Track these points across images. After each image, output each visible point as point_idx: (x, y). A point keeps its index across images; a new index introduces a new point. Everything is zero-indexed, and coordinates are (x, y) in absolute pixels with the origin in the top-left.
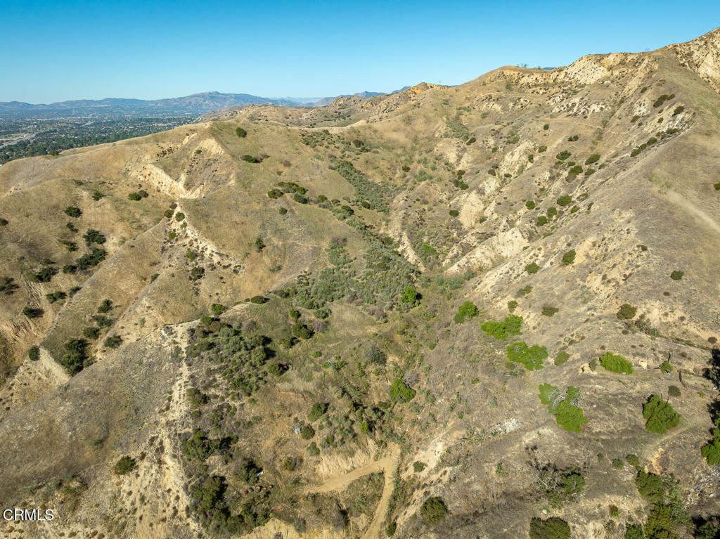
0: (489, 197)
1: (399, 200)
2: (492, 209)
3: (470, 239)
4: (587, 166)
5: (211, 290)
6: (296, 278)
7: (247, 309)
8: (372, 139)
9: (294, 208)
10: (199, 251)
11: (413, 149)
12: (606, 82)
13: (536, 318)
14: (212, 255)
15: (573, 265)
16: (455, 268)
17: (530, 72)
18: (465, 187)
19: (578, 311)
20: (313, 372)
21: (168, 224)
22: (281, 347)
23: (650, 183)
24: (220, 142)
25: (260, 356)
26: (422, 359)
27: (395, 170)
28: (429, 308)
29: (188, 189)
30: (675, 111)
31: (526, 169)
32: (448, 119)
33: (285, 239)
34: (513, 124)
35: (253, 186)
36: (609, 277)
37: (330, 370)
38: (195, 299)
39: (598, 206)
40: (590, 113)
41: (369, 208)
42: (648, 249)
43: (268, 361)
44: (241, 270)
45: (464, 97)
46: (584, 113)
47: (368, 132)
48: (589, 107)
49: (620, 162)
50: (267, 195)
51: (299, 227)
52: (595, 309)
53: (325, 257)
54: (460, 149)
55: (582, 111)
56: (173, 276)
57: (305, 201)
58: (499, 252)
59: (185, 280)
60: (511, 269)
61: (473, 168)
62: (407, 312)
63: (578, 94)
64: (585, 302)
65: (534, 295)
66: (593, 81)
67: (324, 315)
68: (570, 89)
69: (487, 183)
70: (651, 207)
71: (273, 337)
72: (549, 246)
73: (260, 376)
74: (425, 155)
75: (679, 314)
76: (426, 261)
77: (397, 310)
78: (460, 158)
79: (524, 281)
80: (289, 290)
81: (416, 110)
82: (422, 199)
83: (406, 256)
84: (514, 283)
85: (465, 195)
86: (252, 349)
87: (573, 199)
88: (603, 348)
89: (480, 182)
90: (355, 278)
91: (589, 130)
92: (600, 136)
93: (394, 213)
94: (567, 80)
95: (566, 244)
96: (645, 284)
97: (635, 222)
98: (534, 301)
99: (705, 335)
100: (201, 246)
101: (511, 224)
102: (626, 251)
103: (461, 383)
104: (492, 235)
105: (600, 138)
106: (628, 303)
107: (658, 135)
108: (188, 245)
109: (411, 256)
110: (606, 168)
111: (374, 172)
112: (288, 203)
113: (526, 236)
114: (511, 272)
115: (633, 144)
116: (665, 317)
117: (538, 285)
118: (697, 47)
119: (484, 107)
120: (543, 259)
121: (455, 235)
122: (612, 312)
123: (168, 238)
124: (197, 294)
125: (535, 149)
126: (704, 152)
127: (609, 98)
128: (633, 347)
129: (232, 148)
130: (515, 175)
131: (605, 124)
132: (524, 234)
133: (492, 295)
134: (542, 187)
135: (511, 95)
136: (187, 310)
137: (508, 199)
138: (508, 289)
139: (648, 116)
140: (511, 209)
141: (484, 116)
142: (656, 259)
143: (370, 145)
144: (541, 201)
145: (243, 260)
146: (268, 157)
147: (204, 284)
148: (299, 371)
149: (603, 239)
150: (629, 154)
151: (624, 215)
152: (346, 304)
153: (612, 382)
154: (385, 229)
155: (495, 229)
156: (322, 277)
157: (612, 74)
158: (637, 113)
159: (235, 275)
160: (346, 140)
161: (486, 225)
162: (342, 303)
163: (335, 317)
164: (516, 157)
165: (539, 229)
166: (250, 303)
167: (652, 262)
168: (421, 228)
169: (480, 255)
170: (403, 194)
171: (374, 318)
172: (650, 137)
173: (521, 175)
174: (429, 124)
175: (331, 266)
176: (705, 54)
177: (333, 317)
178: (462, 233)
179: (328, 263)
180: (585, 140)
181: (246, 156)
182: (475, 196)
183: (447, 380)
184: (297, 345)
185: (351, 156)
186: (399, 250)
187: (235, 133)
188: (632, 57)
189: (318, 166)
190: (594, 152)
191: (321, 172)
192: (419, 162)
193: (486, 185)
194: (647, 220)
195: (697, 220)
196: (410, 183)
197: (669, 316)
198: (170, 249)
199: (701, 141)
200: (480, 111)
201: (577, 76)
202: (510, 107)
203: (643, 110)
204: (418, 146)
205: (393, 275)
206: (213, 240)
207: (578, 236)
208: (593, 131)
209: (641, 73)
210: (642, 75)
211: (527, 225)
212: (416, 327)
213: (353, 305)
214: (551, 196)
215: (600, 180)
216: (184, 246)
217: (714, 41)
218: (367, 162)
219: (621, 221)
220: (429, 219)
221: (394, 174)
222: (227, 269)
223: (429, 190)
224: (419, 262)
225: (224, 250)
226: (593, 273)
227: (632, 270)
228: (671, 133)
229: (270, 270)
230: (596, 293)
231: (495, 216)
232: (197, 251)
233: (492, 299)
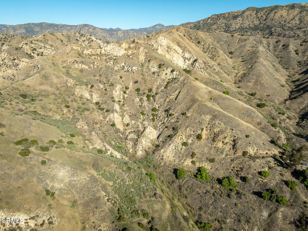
0: (120, 113)
2: (129, 119)
4: (150, 94)
8: (30, 91)
9: (47, 157)
12: (130, 56)
13: (209, 165)
14: (27, 223)
15: (203, 139)
16: (140, 153)
18: (107, 111)
19: (222, 157)
27: (61, 108)
30: (171, 71)
31: (126, 97)
33: (62, 181)
36: (225, 142)
39: (190, 114)
40: (134, 70)
41: (74, 137)
44: (54, 219)
45: (61, 61)
46: (131, 70)
47: (23, 87)
48: (132, 68)
52: (230, 155)
53: (102, 179)
54: (89, 91)
55: (131, 69)
58: (150, 138)
60: (176, 146)
61: (102, 100)
64: (222, 153)
65: (198, 155)
66: (120, 55)
69: (115, 107)
74: (72, 97)
75: (256, 148)
78: (91, 96)
79: (186, 150)
83: (114, 155)
84: (182, 152)
85: (112, 115)
87: (157, 108)
88: (255, 170)
89: (113, 107)
91: (139, 78)
92: (144, 80)
94: (107, 53)
97: (218, 120)
98: (201, 158)
102: (227, 132)
104: (139, 131)
106: (244, 151)
107: (169, 80)
109: (118, 155)
110: (159, 94)
111: (51, 113)
112: (39, 155)
114: (177, 148)
115: (161, 83)
116: (254, 151)
117: (196, 151)
118: (154, 43)
119: (77, 66)
120: (186, 139)
121: (121, 136)
122: (240, 155)
125: (123, 88)
127: (137, 64)
128: (260, 165)
130: (123, 101)
131: (142, 74)
132: (153, 127)
133: (177, 161)
134: (139, 105)
137: (131, 113)
138: (183, 157)
139: (159, 72)
140: (137, 117)
141: (82, 71)
144: (144, 111)
145: (50, 212)
150: (163, 88)
151: (207, 117)
154: (91, 145)
155: (138, 128)
157: (128, 52)
158: (152, 71)
159: (51, 226)
161: (132, 127)
164: (118, 92)
165: (154, 124)
169: (145, 143)
172: (166, 81)
175: (111, 183)
177: (150, 212)
178: (124, 134)
180: (141, 82)
182: (116, 114)
185: (30, 106)
186: (109, 154)
189: (24, 120)
190: (148, 87)
192: (72, 101)
201: (111, 52)
202: (92, 67)
203: (155, 69)
206: (19, 211)
208: (141, 78)
209: (142, 53)
210: (144, 54)
211: (151, 123)
214: (147, 108)
215: (162, 100)
218: (42, 107)
220: (105, 131)
221: (62, 111)
222: (44, 225)
223: (93, 116)
224: (123, 156)
225: (32, 213)
226: (217, 141)
227: (233, 138)
228: (175, 79)
229: (72, 207)
230: (223, 149)
231: (133, 122)
232: (12, 227)
233: (179, 162)
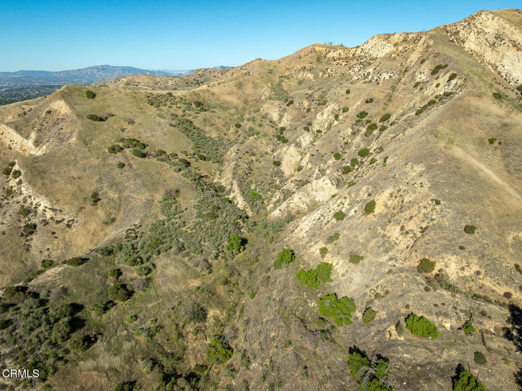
0: (305, 150)
1: (231, 153)
2: (307, 160)
3: (290, 186)
4: (381, 123)
5: (43, 246)
6: (124, 233)
7: (59, 274)
8: (210, 100)
9: (132, 162)
10: (32, 208)
11: (244, 109)
12: (393, 56)
13: (344, 265)
14: (45, 211)
15: (375, 214)
16: (276, 213)
17: (335, 49)
18: (285, 141)
19: (381, 260)
20: (124, 342)
21: (6, 182)
22: (93, 314)
23: (436, 139)
24: (69, 103)
25: (63, 332)
26: (242, 311)
27: (229, 126)
28: (252, 253)
29: (37, 146)
30: (450, 77)
31: (333, 126)
32: (272, 85)
33: (120, 192)
34: (322, 90)
35: (94, 142)
36: (407, 229)
37: (143, 338)
38: (25, 255)
39: (392, 160)
40: (382, 80)
41: (205, 160)
42: (442, 202)
43: (73, 335)
44: (75, 224)
45: (285, 68)
46: (377, 80)
47: (207, 94)
48: (381, 75)
49: (407, 120)
50: (107, 151)
51: (135, 180)
52: (396, 260)
53: (157, 209)
54: (281, 109)
55: (376, 78)
56: (4, 233)
57: (144, 156)
58: (313, 197)
59: (17, 238)
60: (322, 215)
61: (291, 126)
62: (232, 259)
63: (372, 65)
64: (386, 251)
65: (342, 242)
66: (383, 55)
67: (146, 272)
68: (365, 61)
69: (303, 138)
70: (440, 162)
71: (86, 303)
72: (353, 195)
73: (61, 355)
74: (253, 114)
75: (475, 268)
76: (253, 206)
77: (223, 258)
78: (281, 117)
79: (333, 228)
80: (113, 247)
81: (247, 77)
82: (250, 152)
83: (236, 202)
84: (325, 229)
85: (286, 148)
86: (55, 322)
87: (371, 151)
88: (407, 307)
89: (298, 137)
90: (184, 229)
91: (381, 94)
92: (390, 98)
93: (227, 164)
94: (363, 54)
95: (367, 194)
96: (440, 239)
97: (427, 176)
98: (342, 248)
99: (501, 290)
100: (34, 203)
101: (322, 172)
102: (421, 204)
103: (275, 345)
104: (307, 182)
105: (390, 100)
106: (427, 257)
107: (436, 97)
108: (22, 203)
109: (241, 203)
110: (396, 125)
111: (211, 128)
112: (126, 158)
113: (334, 183)
114: (322, 218)
115: (416, 105)
116: (462, 271)
117: (344, 232)
118: (462, 27)
119: (300, 76)
120: (348, 207)
121: (278, 182)
122: (412, 265)
123: (5, 195)
124: (28, 250)
125: (340, 110)
126: (477, 111)
127: (396, 68)
128: (436, 305)
129: (78, 108)
130: (325, 131)
131: (393, 89)
132: (333, 181)
133: (306, 240)
134: (346, 141)
135: (321, 67)
136: (16, 267)
137: (320, 151)
138: (320, 235)
139: (427, 82)
140: (322, 160)
141: (300, 83)
142: (450, 213)
143: (209, 107)
144: (346, 152)
145: (77, 214)
146: (113, 115)
147: (36, 241)
148: (108, 342)
149: (399, 191)
150: (414, 113)
151: (415, 168)
152: (173, 256)
153: (419, 350)
154: (218, 178)
155: (310, 177)
156: (151, 230)
157: (397, 49)
158: (418, 80)
159: (67, 229)
160: (187, 101)
161: (303, 174)
162: (168, 256)
163: (159, 272)
164: (325, 116)
165: (344, 177)
166: (66, 265)
167: (445, 216)
168: (249, 177)
169: (298, 201)
170: (235, 148)
171: (199, 269)
172: (430, 99)
173: (330, 131)
174: (257, 89)
175: (162, 218)
176: (469, 32)
177: (157, 272)
178: (284, 181)
179: (159, 214)
180: (378, 102)
181: (91, 115)
182: (294, 148)
183: (262, 338)
184: (112, 309)
185: (191, 115)
186: (231, 197)
187: (85, 95)
188: (412, 35)
189: (160, 124)
190: (386, 112)
191: (162, 128)
192: (249, 120)
193: (303, 139)
194: (437, 175)
195: (481, 174)
196: (241, 137)
197: (466, 270)
198: (6, 205)
199: (474, 102)
200: (297, 79)
201: (371, 52)
202: (320, 76)
203: (423, 77)
204: (248, 107)
205: (222, 223)
206: (47, 196)
207: (377, 187)
208: (384, 95)
209: (420, 48)
210: (421, 50)
211: (335, 174)
212: (239, 274)
213: (179, 257)
214: (353, 148)
215: (392, 135)
216: (18, 203)
217: (475, 22)
218: (205, 120)
219: (413, 174)
220: (256, 168)
221: (228, 130)
222: (60, 224)
223: (256, 144)
224: (247, 208)
225: (57, 205)
226: (392, 223)
227: (428, 223)
228: (447, 96)
229: (104, 223)
230: (396, 243)
231: (310, 166)
232: (30, 208)
233: (307, 244)
